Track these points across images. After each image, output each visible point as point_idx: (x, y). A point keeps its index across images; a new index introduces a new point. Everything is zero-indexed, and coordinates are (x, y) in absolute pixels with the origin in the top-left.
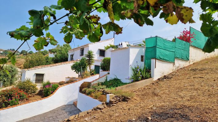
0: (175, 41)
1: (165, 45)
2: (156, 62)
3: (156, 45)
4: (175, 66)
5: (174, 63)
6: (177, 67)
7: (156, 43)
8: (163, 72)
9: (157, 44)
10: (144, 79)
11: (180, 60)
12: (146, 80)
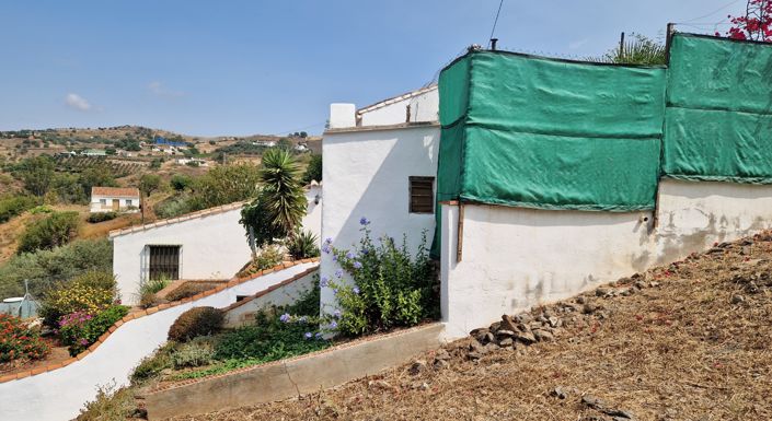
0: (667, 62)
1: (554, 99)
2: (466, 222)
3: (467, 108)
4: (671, 235)
5: (654, 211)
6: (686, 239)
7: (468, 94)
8: (533, 284)
9: (474, 103)
10: (387, 329)
11: (725, 189)
12: (399, 334)
